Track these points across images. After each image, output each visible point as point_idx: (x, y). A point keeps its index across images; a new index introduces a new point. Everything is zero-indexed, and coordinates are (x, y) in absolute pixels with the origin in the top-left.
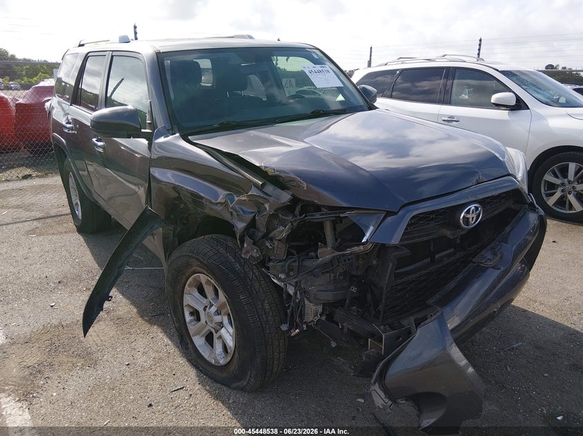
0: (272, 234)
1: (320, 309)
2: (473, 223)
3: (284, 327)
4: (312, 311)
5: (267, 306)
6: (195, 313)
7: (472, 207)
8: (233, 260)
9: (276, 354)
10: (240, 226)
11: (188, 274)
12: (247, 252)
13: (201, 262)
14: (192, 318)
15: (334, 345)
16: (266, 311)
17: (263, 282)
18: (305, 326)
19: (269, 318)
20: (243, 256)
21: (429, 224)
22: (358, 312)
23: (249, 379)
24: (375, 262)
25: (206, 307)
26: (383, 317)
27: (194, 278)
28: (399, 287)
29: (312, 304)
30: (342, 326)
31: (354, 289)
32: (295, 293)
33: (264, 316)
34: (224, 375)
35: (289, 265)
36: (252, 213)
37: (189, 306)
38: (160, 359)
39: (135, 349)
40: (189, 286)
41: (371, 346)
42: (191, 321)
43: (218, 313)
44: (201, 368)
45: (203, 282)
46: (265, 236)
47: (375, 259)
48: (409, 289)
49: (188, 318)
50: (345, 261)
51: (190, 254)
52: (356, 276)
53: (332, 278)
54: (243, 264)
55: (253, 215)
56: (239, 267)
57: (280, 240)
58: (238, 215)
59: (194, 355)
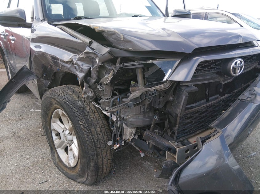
0: (102, 80)
1: (134, 131)
2: (238, 73)
3: (110, 143)
4: (129, 133)
5: (98, 129)
6: (58, 134)
7: (238, 61)
8: (77, 99)
9: (104, 161)
10: (80, 75)
11: (52, 110)
12: (85, 93)
13: (57, 101)
14: (57, 137)
15: (142, 155)
16: (98, 132)
17: (96, 114)
18: (123, 143)
19: (100, 137)
20: (83, 96)
21: (210, 71)
22: (159, 133)
23: (87, 177)
24: (171, 98)
25: (64, 130)
26: (177, 137)
27: (56, 113)
28: (189, 116)
29: (128, 128)
30: (149, 143)
31: (156, 118)
32: (117, 120)
33: (96, 136)
34: (73, 174)
35: (113, 102)
36: (88, 66)
37: (54, 130)
38: (37, 162)
39: (23, 156)
40: (54, 117)
41: (168, 157)
42: (56, 139)
43: (70, 134)
44: (60, 169)
45: (61, 114)
46: (97, 82)
47: (171, 96)
48: (195, 117)
49: (54, 137)
50: (150, 95)
51: (51, 96)
52: (157, 109)
53: (142, 110)
54: (84, 101)
55: (89, 67)
56: (80, 104)
57: (107, 84)
58: (79, 68)
59: (57, 160)
